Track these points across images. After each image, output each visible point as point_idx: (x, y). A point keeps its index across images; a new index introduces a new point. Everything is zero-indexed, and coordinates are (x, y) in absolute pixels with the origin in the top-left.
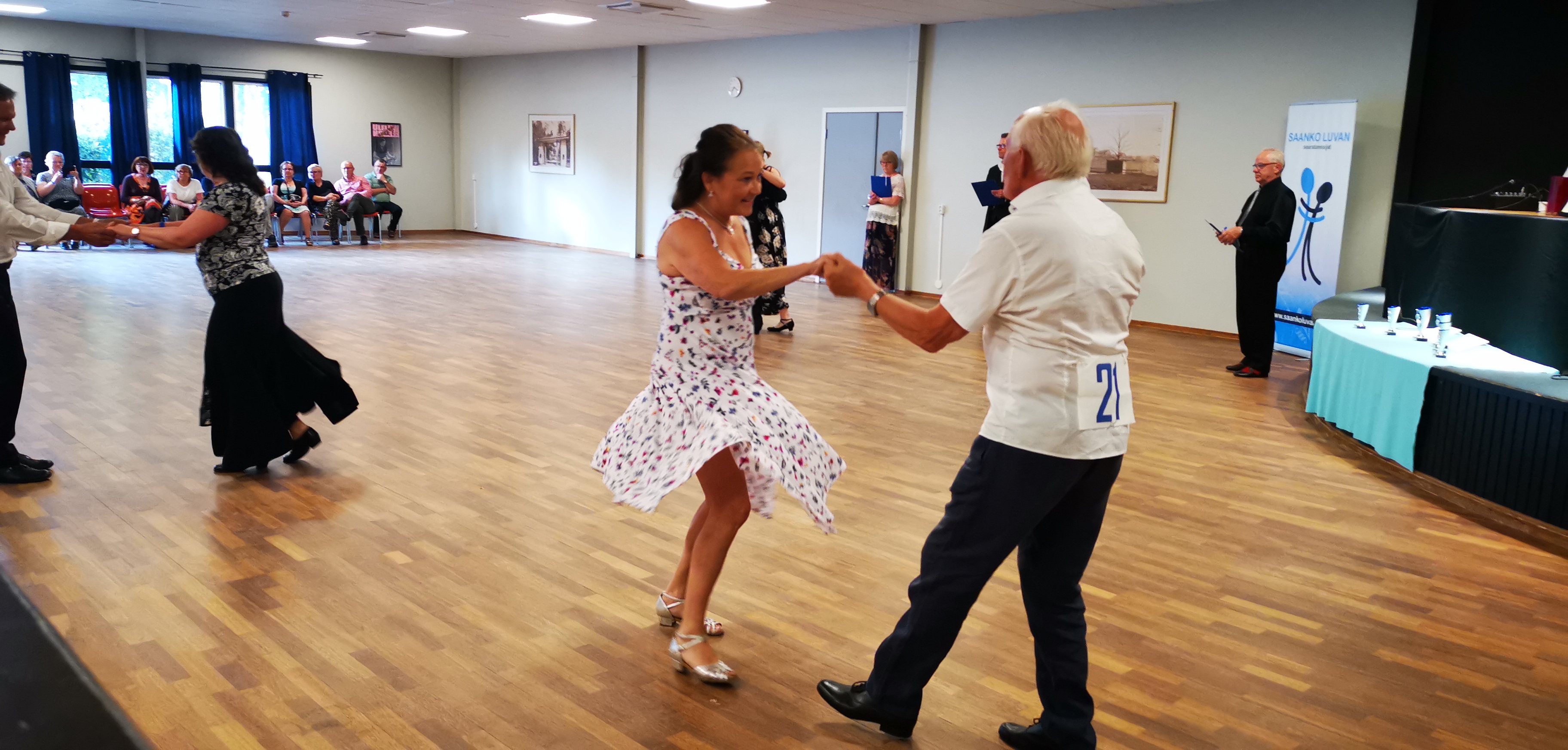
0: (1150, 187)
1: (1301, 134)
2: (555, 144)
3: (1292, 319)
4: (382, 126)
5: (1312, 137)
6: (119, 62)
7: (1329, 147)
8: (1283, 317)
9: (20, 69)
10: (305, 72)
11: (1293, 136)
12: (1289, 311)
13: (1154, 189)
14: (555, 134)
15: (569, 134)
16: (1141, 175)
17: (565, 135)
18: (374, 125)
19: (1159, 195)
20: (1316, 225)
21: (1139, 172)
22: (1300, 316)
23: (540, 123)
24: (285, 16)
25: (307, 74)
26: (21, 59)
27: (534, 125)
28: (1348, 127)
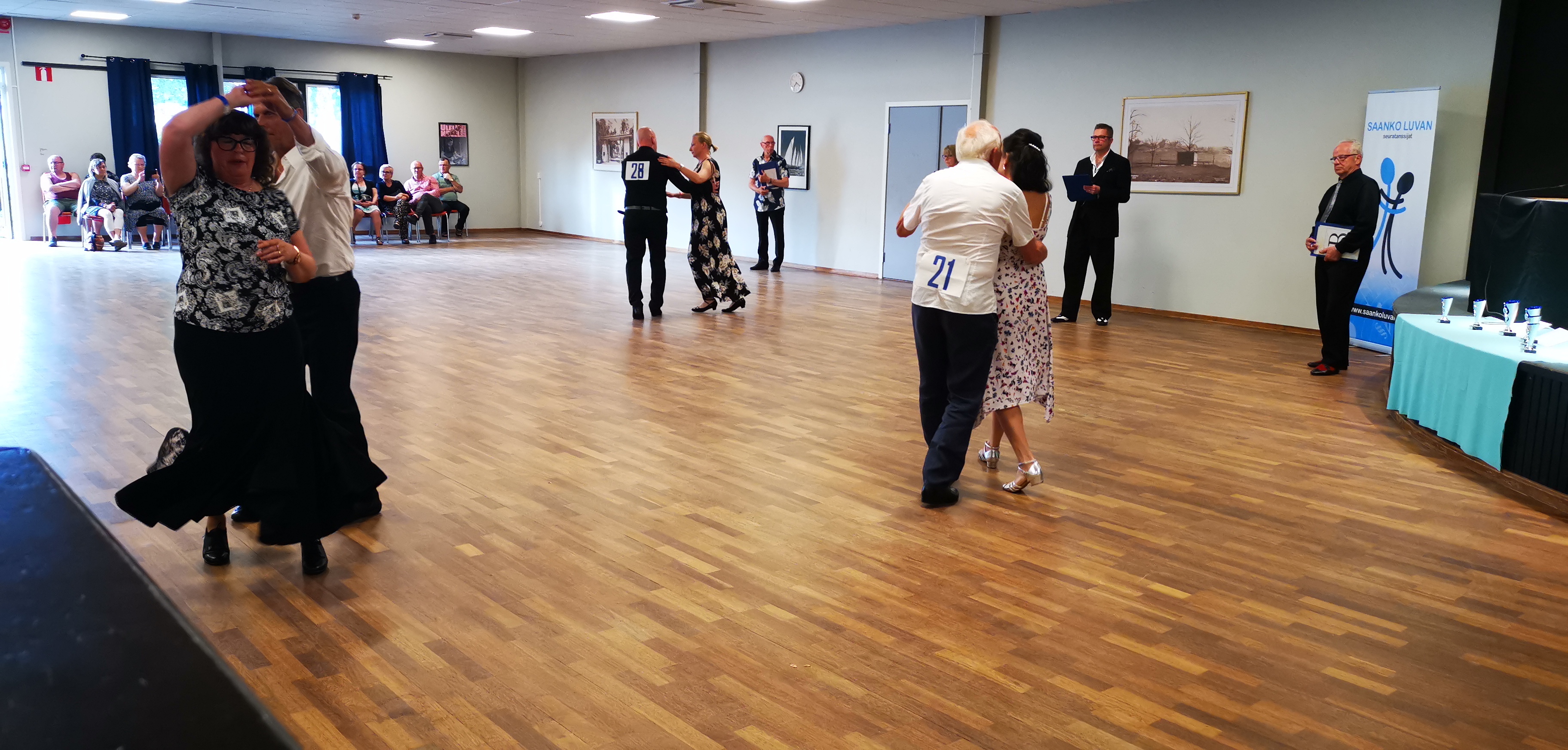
0: (1222, 179)
1: (1381, 123)
2: (619, 142)
3: (1371, 314)
4: (450, 126)
5: (1391, 126)
6: (198, 66)
7: (1410, 136)
8: (1362, 312)
9: (104, 75)
10: (375, 74)
11: (1372, 126)
12: (1368, 305)
13: (1227, 181)
14: (618, 133)
15: (632, 131)
16: (1214, 167)
17: (628, 133)
18: (441, 125)
19: (1232, 187)
20: (1397, 217)
21: (1210, 164)
22: (1380, 311)
23: (603, 121)
24: (356, 18)
25: (377, 76)
26: (105, 65)
27: (597, 123)
28: (1431, 115)
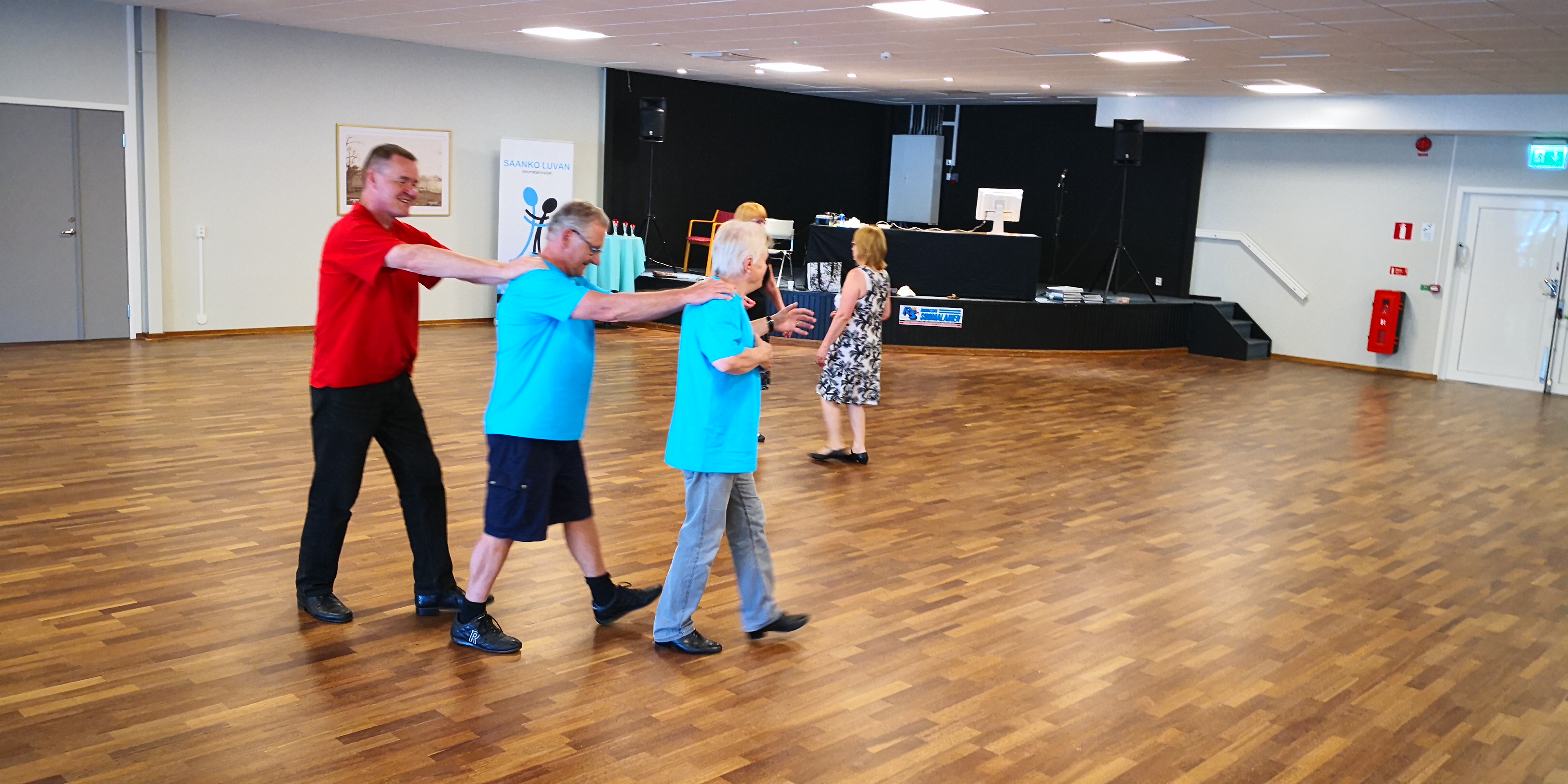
1: (518, 162)
5: (533, 164)
7: (550, 173)
11: (509, 162)
13: (439, 204)
28: (569, 160)
